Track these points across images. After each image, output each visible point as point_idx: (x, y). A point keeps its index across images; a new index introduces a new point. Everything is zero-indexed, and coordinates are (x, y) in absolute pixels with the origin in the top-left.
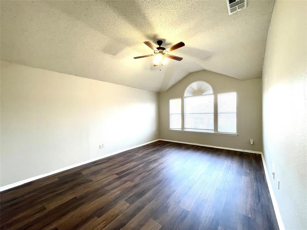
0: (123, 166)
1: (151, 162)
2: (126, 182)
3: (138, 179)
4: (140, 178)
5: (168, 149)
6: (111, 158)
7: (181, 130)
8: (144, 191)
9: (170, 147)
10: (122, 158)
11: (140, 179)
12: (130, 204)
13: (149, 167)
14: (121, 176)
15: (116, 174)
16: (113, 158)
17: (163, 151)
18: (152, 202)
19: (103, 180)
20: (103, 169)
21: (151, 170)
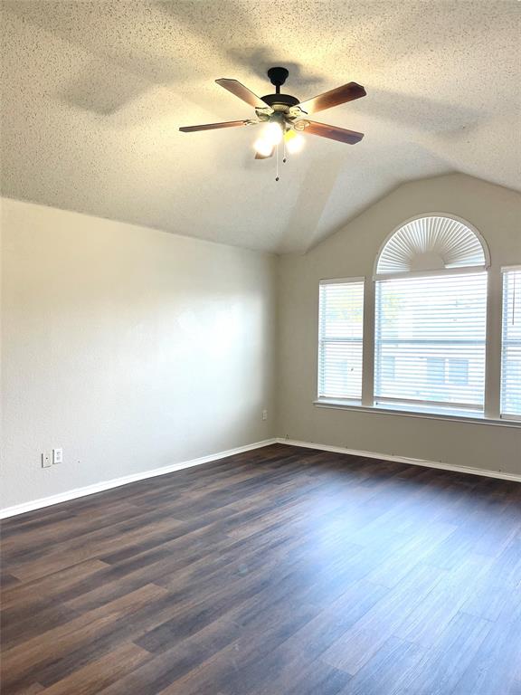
0: (130, 534)
1: (235, 521)
2: (138, 584)
3: (185, 574)
4: (191, 572)
5: (303, 478)
6: (83, 503)
7: (359, 404)
8: (203, 613)
9: (313, 470)
10: (127, 504)
11: (191, 575)
12: (152, 651)
13: (228, 537)
14: (120, 564)
15: (105, 559)
16: (94, 506)
17: (285, 485)
18: (227, 649)
19: (54, 577)
20: (55, 542)
21: (236, 546)
